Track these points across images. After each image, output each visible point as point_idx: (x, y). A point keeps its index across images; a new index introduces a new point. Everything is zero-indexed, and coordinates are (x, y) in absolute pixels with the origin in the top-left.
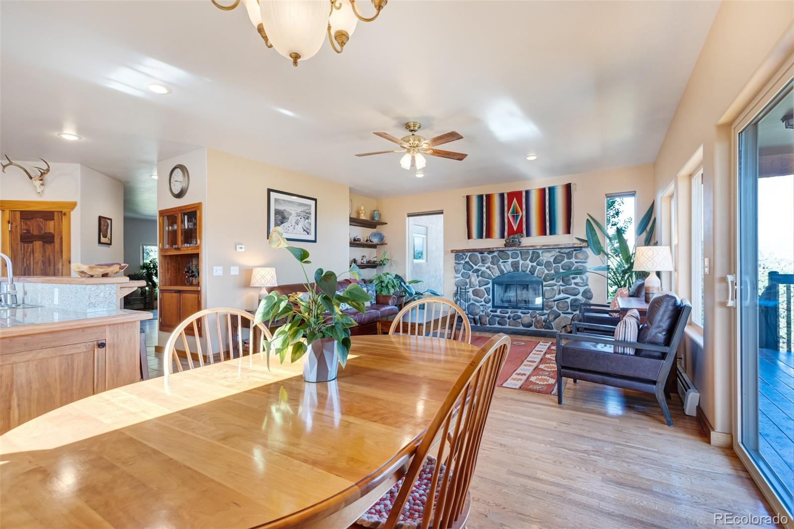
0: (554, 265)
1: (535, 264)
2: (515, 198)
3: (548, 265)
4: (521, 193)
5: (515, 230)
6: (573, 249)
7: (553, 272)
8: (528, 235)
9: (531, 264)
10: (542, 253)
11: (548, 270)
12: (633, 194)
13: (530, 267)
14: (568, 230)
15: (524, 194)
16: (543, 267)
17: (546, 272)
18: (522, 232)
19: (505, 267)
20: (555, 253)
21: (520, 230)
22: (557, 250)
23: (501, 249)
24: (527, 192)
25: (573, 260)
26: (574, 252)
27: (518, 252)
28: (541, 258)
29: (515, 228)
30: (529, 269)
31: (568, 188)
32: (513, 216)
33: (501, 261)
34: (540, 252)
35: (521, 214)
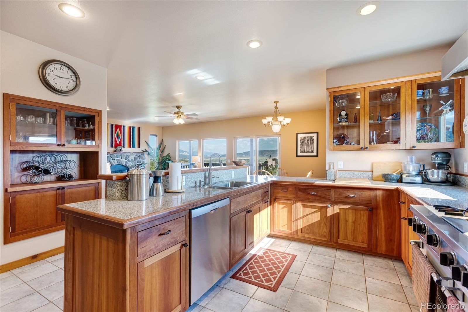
0: (134, 161)
1: (127, 161)
2: (118, 128)
3: (132, 161)
4: (121, 126)
5: (118, 144)
6: (141, 155)
7: (134, 164)
8: (124, 147)
9: (125, 161)
10: (130, 156)
11: (132, 163)
12: (156, 136)
13: (125, 162)
14: (139, 147)
15: (122, 127)
16: (130, 162)
17: (132, 164)
18: (121, 145)
19: (114, 162)
20: (135, 156)
21: (120, 144)
22: (135, 155)
23: (112, 153)
24: (124, 127)
25: (141, 159)
26: (141, 156)
27: (120, 155)
28: (129, 158)
29: (118, 143)
30: (125, 163)
31: (139, 128)
32: (117, 137)
33: (112, 159)
34: (129, 155)
35: (121, 136)
